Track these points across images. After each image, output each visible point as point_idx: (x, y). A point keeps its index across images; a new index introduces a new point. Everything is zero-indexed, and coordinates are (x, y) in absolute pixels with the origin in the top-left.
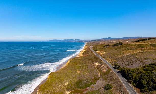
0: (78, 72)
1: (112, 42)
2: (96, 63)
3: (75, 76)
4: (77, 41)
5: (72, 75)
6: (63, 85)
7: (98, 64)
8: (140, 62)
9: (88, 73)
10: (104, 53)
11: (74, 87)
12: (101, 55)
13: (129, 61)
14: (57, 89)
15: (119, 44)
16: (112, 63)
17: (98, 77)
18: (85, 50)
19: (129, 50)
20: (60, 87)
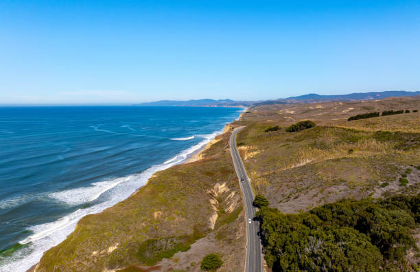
0: (156, 215)
1: (310, 110)
2: (221, 185)
3: (143, 226)
4: (225, 104)
5: (136, 222)
6: (102, 252)
7: (225, 189)
8: (315, 193)
9: (183, 217)
10: (256, 153)
11: (130, 259)
12: (246, 158)
13: (294, 188)
14: (85, 263)
15: (304, 125)
16: (256, 188)
17: (205, 229)
18: (219, 140)
19: (315, 150)
20: (94, 257)
